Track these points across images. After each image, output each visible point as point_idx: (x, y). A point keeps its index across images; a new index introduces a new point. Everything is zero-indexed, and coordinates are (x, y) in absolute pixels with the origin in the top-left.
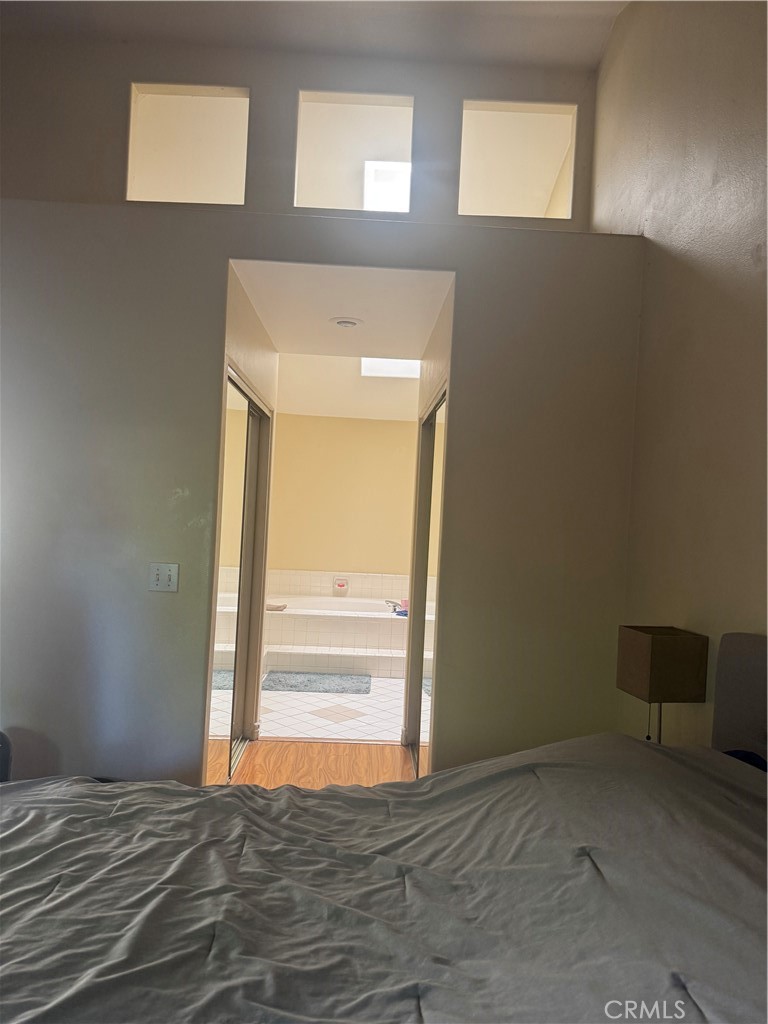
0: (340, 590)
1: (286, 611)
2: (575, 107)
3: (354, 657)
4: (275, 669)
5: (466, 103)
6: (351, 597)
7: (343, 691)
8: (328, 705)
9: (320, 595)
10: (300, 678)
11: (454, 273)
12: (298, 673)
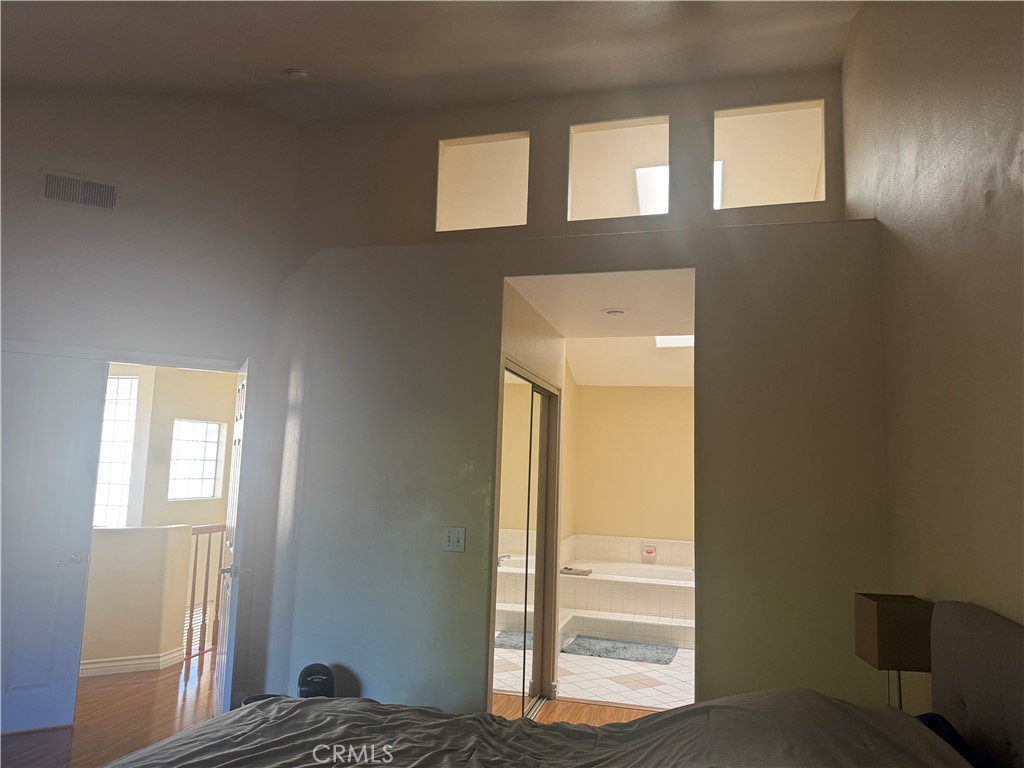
0: (649, 556)
1: (591, 576)
2: (822, 101)
3: (658, 626)
4: (581, 633)
5: (716, 113)
6: (661, 564)
7: (644, 660)
8: (628, 672)
9: (628, 561)
10: (605, 644)
11: (694, 270)
12: (603, 639)
